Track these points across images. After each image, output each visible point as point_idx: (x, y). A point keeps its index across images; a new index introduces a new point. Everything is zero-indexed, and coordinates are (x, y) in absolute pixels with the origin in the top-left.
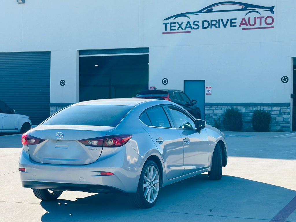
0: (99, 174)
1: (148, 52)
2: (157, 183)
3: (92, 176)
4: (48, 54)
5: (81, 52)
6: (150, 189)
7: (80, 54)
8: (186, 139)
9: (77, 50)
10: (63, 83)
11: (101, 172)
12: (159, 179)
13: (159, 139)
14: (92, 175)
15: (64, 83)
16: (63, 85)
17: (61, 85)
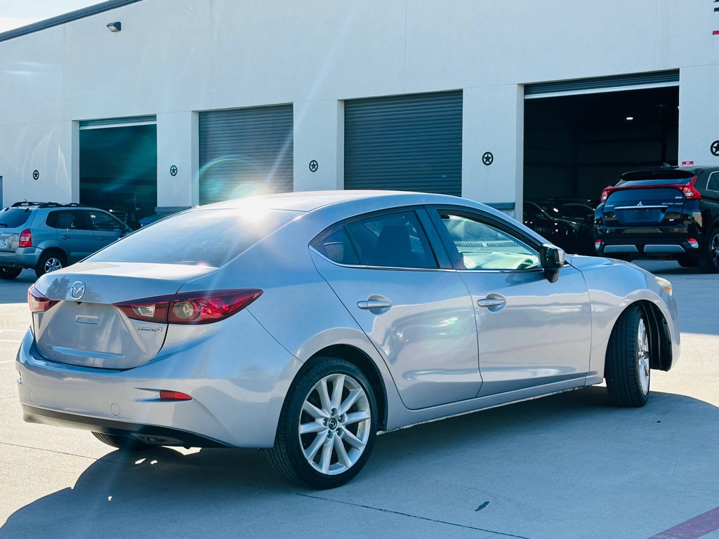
0: (157, 395)
1: (678, 80)
2: (364, 420)
3: (138, 401)
4: (456, 96)
5: (528, 88)
6: (330, 435)
7: (526, 93)
8: (489, 298)
9: (519, 84)
10: (488, 159)
11: (162, 392)
12: (368, 410)
13: (370, 300)
14: (138, 398)
15: (490, 160)
16: (487, 162)
17: (485, 163)
